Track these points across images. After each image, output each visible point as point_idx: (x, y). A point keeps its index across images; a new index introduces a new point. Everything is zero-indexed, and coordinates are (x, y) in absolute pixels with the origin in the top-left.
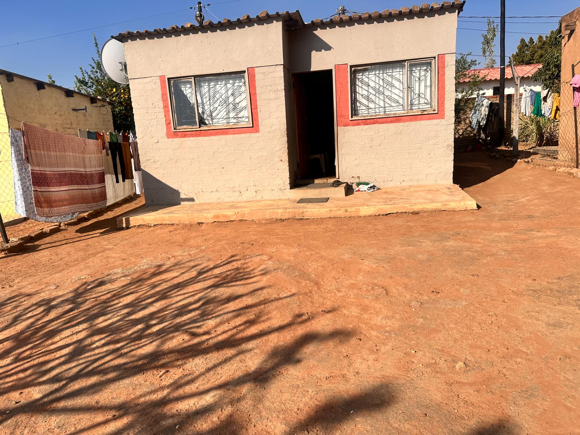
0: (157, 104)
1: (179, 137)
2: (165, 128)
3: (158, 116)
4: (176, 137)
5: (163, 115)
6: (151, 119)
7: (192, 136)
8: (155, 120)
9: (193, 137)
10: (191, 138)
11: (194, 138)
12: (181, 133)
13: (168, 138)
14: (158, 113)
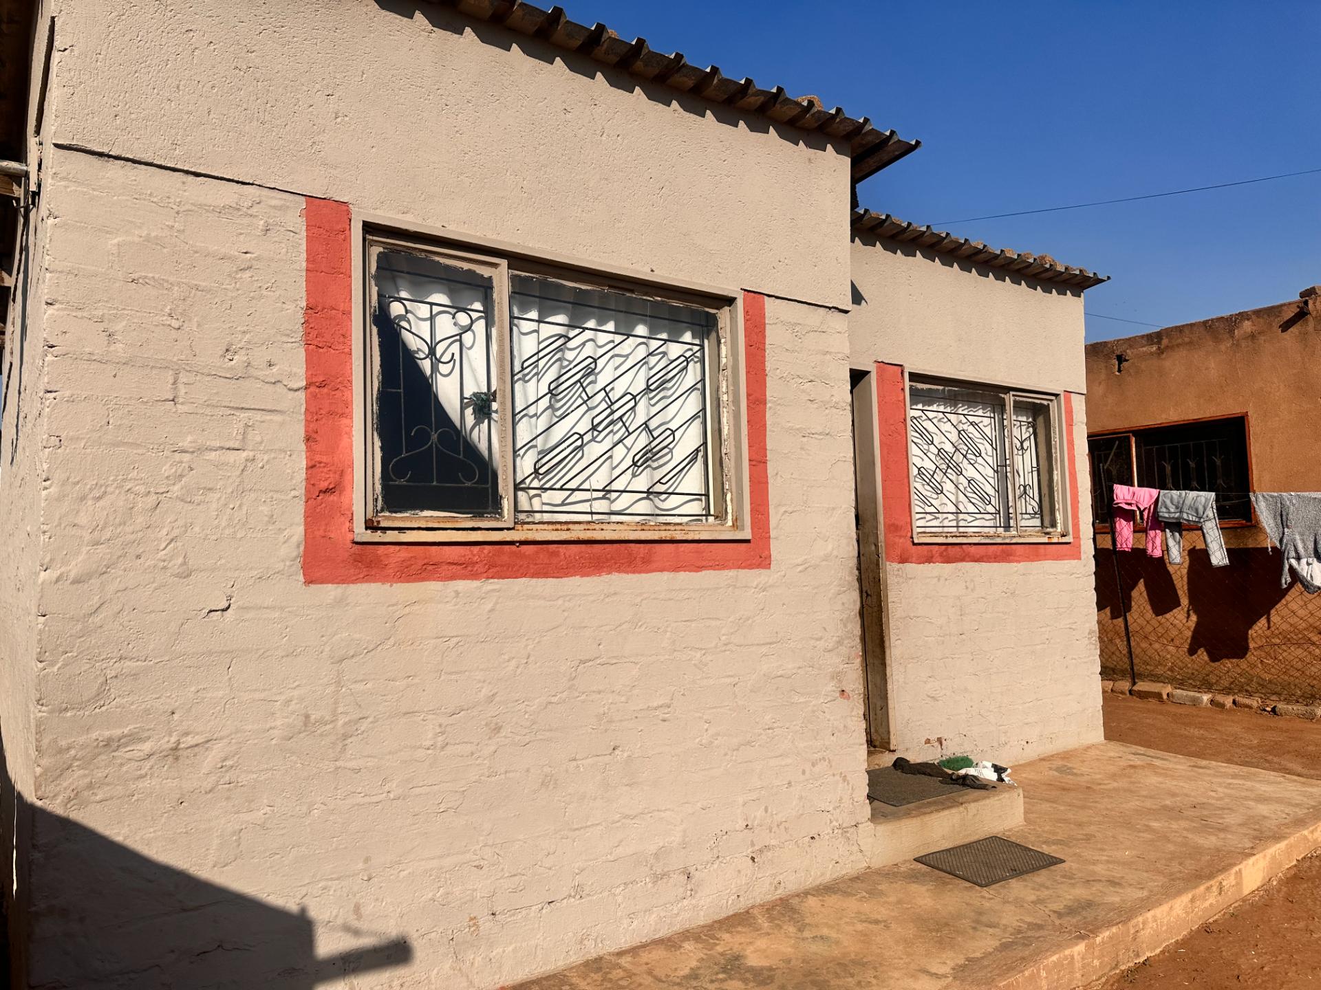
0: (260, 356)
1: (384, 579)
2: (300, 519)
3: (254, 436)
4: (367, 578)
5: (298, 430)
6: (201, 450)
7: (467, 570)
8: (232, 457)
9: (474, 576)
10: (462, 585)
11: (475, 584)
12: (404, 553)
13: (309, 581)
14: (258, 416)
